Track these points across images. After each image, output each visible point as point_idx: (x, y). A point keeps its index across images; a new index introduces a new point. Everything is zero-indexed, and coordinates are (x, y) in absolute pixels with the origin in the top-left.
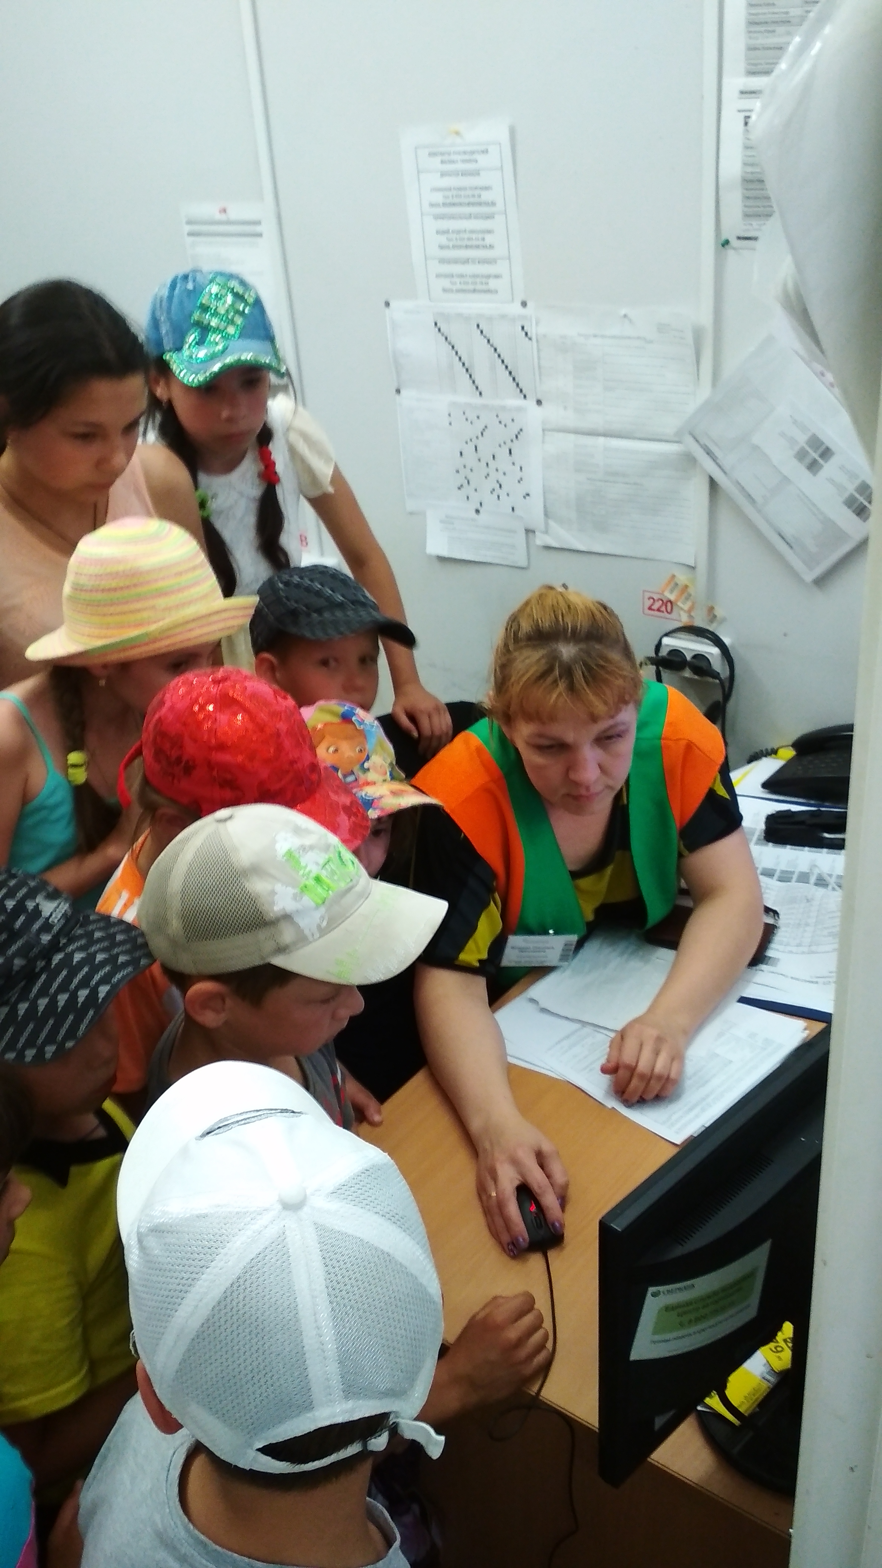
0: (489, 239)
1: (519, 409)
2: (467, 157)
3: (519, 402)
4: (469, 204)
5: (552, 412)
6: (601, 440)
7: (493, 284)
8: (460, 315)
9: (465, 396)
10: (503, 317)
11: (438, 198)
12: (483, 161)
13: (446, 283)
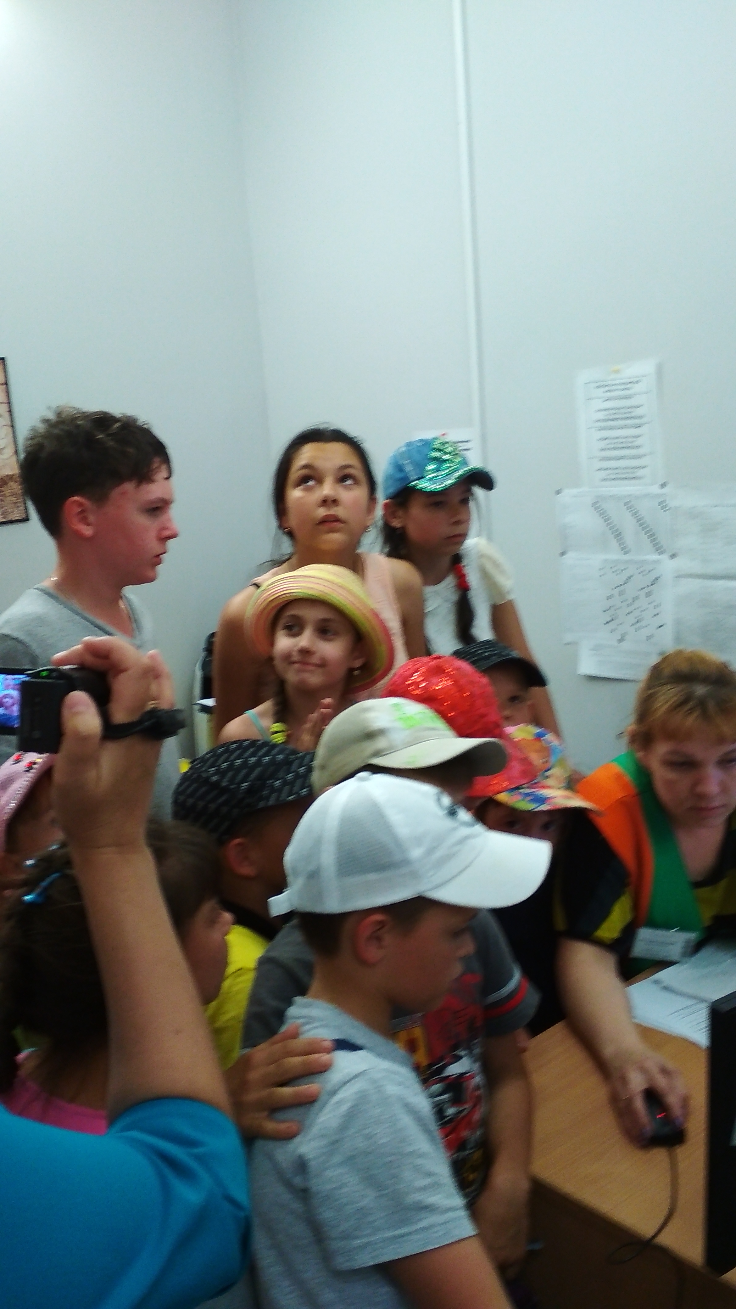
0: (639, 442)
1: (657, 562)
2: (622, 387)
3: (655, 557)
4: (622, 419)
5: (683, 564)
6: (721, 583)
7: (640, 473)
8: (612, 497)
9: (615, 555)
10: (646, 495)
11: (601, 415)
12: (636, 388)
13: (603, 474)
